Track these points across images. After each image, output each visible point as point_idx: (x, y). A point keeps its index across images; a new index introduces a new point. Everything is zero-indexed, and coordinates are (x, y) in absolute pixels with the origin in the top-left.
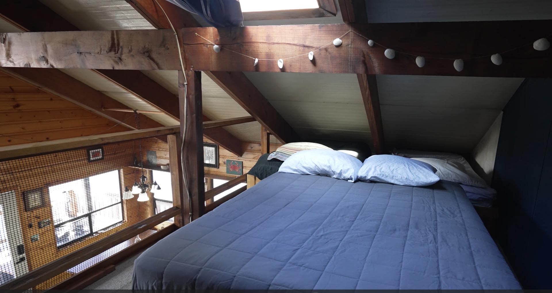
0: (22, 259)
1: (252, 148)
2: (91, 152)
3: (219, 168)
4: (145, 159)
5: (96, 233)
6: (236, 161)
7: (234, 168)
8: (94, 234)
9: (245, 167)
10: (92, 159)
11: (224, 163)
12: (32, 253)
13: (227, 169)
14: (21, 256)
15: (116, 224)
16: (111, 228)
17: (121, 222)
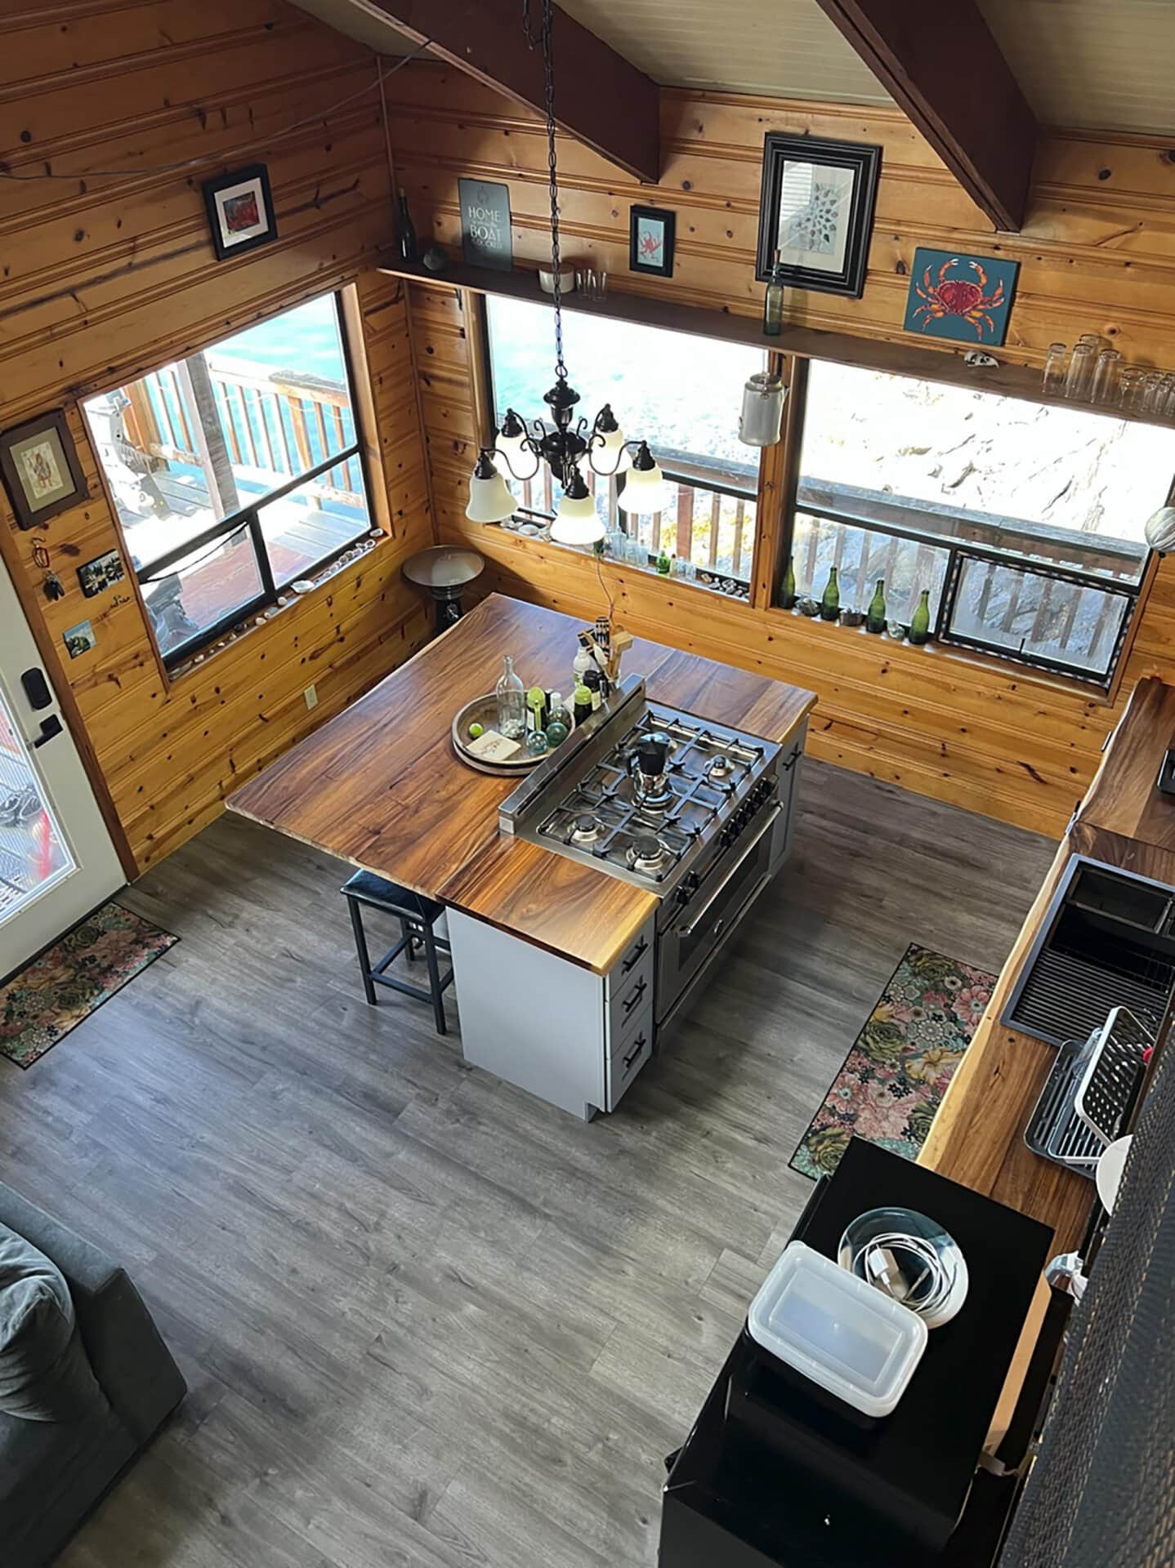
0: (50, 728)
1: (1105, 175)
2: (221, 197)
3: (860, 296)
4: (451, 226)
5: (287, 588)
6: (976, 257)
7: (960, 297)
8: (282, 600)
9: (1024, 294)
10: (230, 239)
11: (901, 267)
12: (82, 701)
13: (913, 300)
14: (44, 714)
15: (351, 546)
16: (335, 565)
17: (366, 537)
